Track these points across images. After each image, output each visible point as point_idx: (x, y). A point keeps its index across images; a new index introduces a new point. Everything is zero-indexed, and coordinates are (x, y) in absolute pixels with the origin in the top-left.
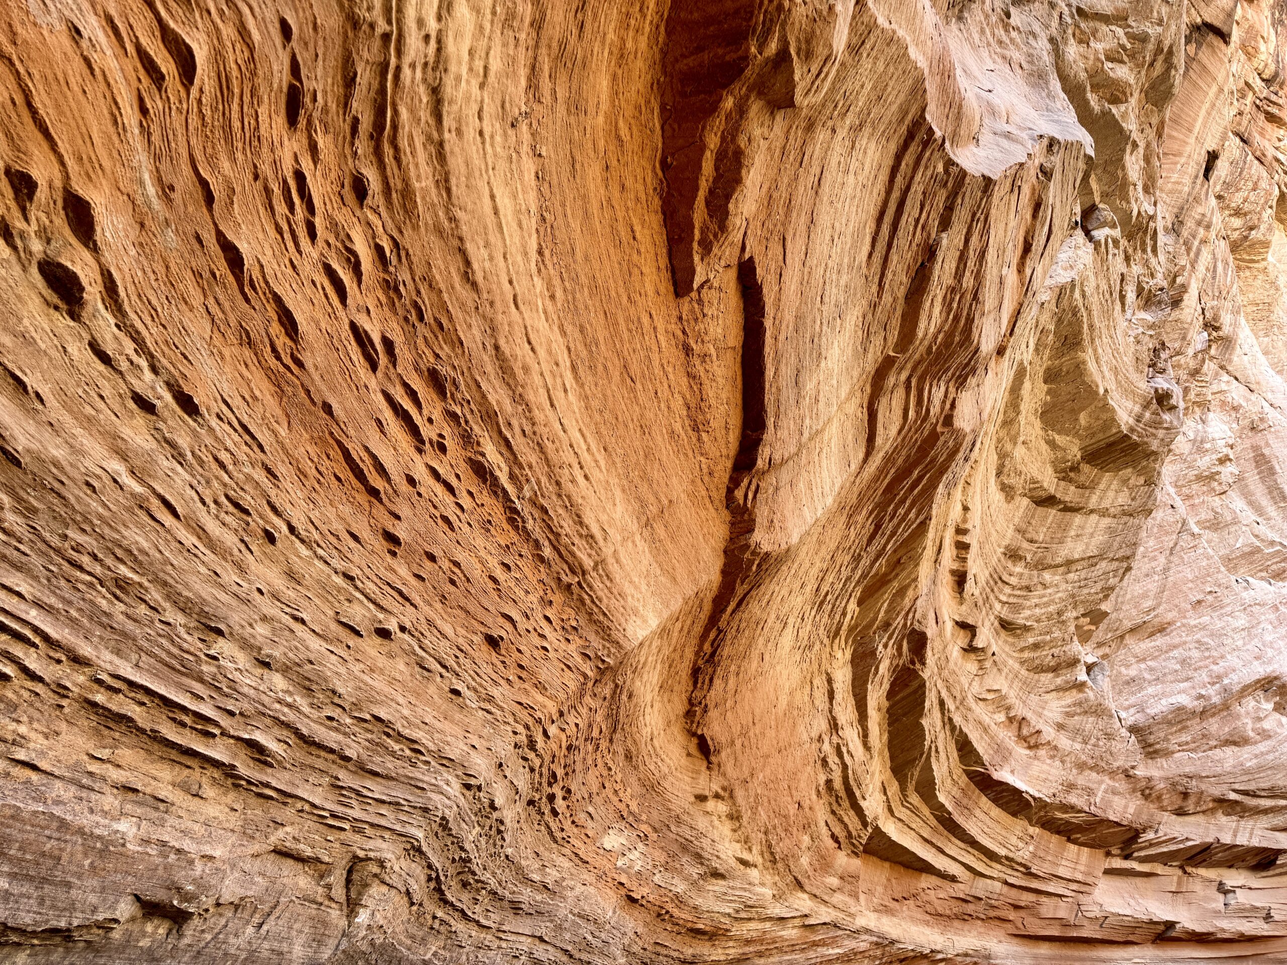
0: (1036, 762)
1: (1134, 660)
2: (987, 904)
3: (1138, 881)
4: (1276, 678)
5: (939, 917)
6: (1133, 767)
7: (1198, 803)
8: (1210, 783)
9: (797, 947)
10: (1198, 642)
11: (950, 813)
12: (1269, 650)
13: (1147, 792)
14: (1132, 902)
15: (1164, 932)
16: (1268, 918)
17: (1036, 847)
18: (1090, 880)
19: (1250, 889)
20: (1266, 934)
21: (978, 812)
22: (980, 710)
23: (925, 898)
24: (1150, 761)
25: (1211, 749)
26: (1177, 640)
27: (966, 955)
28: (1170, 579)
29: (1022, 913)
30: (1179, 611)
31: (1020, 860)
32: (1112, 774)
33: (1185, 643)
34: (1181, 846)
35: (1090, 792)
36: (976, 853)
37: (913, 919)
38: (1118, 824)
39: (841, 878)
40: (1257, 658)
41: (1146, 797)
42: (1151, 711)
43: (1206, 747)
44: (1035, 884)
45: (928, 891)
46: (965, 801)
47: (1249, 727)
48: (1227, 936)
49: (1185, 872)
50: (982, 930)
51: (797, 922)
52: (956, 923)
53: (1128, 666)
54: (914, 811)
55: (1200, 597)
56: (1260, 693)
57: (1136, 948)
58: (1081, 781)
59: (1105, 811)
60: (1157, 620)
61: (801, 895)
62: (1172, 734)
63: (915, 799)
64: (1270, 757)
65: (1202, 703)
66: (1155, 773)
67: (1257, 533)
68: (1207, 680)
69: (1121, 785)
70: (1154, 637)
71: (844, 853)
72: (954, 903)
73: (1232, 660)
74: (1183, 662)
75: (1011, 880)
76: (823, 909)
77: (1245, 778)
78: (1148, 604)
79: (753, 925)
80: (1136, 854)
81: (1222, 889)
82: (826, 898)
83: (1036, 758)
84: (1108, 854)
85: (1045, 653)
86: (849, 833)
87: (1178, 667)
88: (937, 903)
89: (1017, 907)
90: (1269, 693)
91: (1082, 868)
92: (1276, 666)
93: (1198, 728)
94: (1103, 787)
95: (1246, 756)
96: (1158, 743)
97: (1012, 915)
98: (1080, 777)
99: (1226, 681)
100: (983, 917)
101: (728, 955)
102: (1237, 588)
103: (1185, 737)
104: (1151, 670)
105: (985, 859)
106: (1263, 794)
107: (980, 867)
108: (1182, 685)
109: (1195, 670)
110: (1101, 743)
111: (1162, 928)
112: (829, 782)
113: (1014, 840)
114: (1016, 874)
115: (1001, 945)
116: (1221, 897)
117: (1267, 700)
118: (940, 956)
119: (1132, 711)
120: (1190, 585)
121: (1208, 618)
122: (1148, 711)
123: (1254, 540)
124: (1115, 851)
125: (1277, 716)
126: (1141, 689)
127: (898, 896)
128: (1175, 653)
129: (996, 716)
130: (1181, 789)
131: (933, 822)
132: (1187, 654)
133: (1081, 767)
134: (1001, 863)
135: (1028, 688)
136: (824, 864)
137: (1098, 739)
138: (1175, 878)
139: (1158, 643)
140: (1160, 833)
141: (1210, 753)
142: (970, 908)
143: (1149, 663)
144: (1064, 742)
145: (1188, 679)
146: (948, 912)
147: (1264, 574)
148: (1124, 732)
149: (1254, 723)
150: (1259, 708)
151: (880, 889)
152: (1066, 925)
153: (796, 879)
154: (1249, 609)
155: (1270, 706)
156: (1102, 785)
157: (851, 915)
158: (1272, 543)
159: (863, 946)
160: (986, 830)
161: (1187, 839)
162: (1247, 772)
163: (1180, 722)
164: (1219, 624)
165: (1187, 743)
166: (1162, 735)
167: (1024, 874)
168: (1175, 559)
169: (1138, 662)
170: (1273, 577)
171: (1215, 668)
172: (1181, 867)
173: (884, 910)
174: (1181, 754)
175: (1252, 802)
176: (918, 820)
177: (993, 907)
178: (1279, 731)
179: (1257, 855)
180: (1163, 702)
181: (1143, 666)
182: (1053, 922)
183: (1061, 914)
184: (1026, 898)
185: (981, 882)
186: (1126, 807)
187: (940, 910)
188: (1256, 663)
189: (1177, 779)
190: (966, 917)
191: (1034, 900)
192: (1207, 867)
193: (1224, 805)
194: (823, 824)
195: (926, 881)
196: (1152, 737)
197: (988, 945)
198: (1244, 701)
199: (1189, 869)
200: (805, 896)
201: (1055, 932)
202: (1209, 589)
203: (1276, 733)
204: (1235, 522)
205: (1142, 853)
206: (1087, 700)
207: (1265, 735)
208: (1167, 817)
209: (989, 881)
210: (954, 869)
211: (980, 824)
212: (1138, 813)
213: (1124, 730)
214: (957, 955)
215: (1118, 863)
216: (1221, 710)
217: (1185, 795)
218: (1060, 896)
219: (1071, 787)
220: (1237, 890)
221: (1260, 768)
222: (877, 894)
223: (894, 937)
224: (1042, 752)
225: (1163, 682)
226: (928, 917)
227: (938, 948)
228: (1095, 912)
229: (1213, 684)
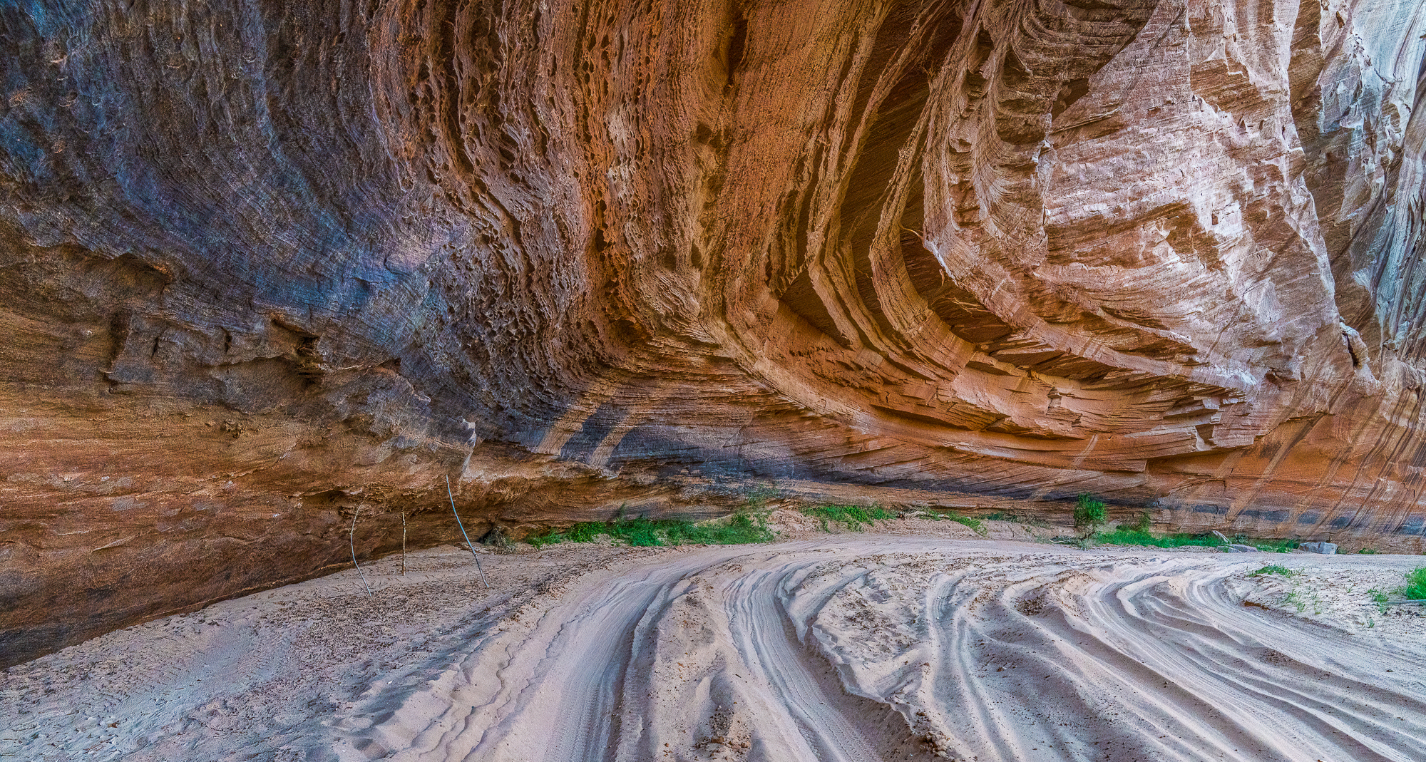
0: (961, 241)
1: (1077, 158)
2: (865, 374)
3: (990, 377)
4: (1184, 207)
5: (822, 379)
6: (1034, 268)
7: (1070, 314)
8: (1088, 297)
9: (698, 378)
10: (1138, 153)
11: (871, 274)
12: (1189, 177)
13: (1034, 294)
14: (980, 394)
15: (993, 423)
16: (1076, 423)
17: (925, 329)
18: (955, 368)
19: (1074, 397)
20: (1069, 435)
21: (893, 280)
22: (945, 161)
23: (817, 357)
24: (1049, 265)
25: (1101, 265)
26: (1122, 146)
27: (832, 417)
28: (1144, 75)
29: (889, 389)
30: (1136, 116)
31: (907, 338)
32: (1015, 270)
33: (1127, 151)
34: (1040, 351)
35: (991, 283)
36: (874, 322)
37: (802, 377)
38: (999, 320)
39: (758, 316)
40: (1177, 183)
41: (1032, 299)
42: (1072, 215)
43: (1099, 261)
44: (910, 364)
45: (821, 352)
46: (888, 265)
47: (1142, 250)
48: (1040, 433)
49: (1030, 376)
50: (852, 397)
51: (707, 351)
52: (833, 387)
53: (1069, 163)
54: (841, 264)
55: (1159, 104)
56: (1164, 219)
57: (967, 433)
58: (988, 271)
59: (994, 305)
60: (1115, 118)
61: (720, 322)
62: (1078, 242)
63: (847, 250)
64: (1145, 282)
65: (1117, 216)
66: (1050, 278)
67: (1230, 50)
68: (1129, 194)
69: (1016, 283)
70: (1103, 138)
71: (769, 290)
72: (838, 367)
73: (1157, 182)
74: (1118, 170)
75: (893, 356)
76: (733, 344)
77: (1117, 298)
78: (1115, 97)
79: (671, 341)
80: (1000, 352)
81: (1053, 396)
82: (740, 332)
83: (962, 237)
84: (977, 349)
85: (1021, 116)
86: (783, 266)
87: (1111, 175)
88: (825, 364)
89: (887, 382)
90: (1171, 221)
91: (952, 356)
92: (1189, 195)
93: (1102, 241)
94: (1003, 281)
95: (1127, 278)
96: (1064, 248)
97: (880, 389)
98: (990, 267)
99: (1144, 200)
100: (858, 386)
101: (639, 367)
102: (1191, 105)
103: (1088, 248)
104: (1088, 172)
105: (879, 332)
106: (1124, 315)
107: (872, 338)
108: (1107, 194)
109: (1125, 181)
110: (1020, 236)
111: (993, 419)
112: (793, 194)
113: (910, 317)
114: (898, 351)
115: (862, 414)
116: (1048, 402)
117: (1166, 228)
118: (811, 414)
119: (1056, 210)
120: (1157, 88)
121: (1156, 130)
122: (1070, 214)
123: (1225, 57)
124: (985, 347)
125: (1167, 245)
126: (1074, 190)
127: (795, 350)
128: (1114, 160)
129: (952, 176)
130: (1063, 297)
131: (852, 282)
132: (1124, 163)
133: (996, 257)
134: (890, 338)
135: (991, 152)
136: (749, 296)
137: (1019, 231)
138: (1020, 380)
139: (1104, 145)
140: (1029, 336)
141: (1100, 268)
142: (850, 375)
143: (1089, 165)
144: (992, 228)
145: (1114, 190)
146: (831, 375)
147: (1215, 99)
148: (1042, 231)
149: (1147, 247)
150: (1157, 233)
151: (783, 339)
152: (920, 403)
153: (724, 302)
154: (1191, 131)
155: (1165, 233)
156: (1003, 278)
157: (753, 357)
158: (1237, 66)
159: (753, 391)
160: (893, 301)
161: (1047, 346)
162: (1121, 292)
163: (1090, 232)
164: (1163, 140)
165: (1086, 255)
166: (1071, 241)
167: (905, 353)
168: (1156, 53)
169: (1080, 161)
170: (1221, 105)
171: (1140, 183)
172: (1029, 371)
173: (780, 361)
174: (1077, 264)
175: (1112, 321)
176: (841, 274)
177: (869, 378)
178: (1162, 259)
179: (1092, 369)
180: (1086, 208)
181: (1082, 166)
182: (911, 400)
183: (921, 394)
184: (898, 375)
185: (868, 354)
186: (1013, 305)
187: (826, 372)
188: (1175, 188)
189: (1065, 287)
190: (844, 383)
191: (904, 378)
192: (1047, 374)
193: (1090, 320)
194: (766, 246)
195: (823, 342)
196: (1062, 241)
197: (852, 411)
198: (1148, 223)
199: (1034, 374)
200: (723, 325)
201: (909, 408)
202: (1169, 98)
203: (1160, 261)
204: (1219, 32)
205: (1005, 353)
206: (1028, 186)
207: (1150, 260)
208: (1040, 322)
209: (874, 354)
210: (851, 335)
211: (890, 293)
212: (1019, 314)
213: (1042, 228)
214: (824, 416)
215: (981, 358)
216: (1127, 228)
217: (1063, 304)
218: (925, 378)
219: (977, 274)
220: (1064, 397)
221: (1133, 291)
222: (779, 343)
223: (780, 388)
224: (969, 232)
225: (1093, 188)
226: (813, 377)
227: (812, 406)
228: (948, 397)
229: (1132, 200)
